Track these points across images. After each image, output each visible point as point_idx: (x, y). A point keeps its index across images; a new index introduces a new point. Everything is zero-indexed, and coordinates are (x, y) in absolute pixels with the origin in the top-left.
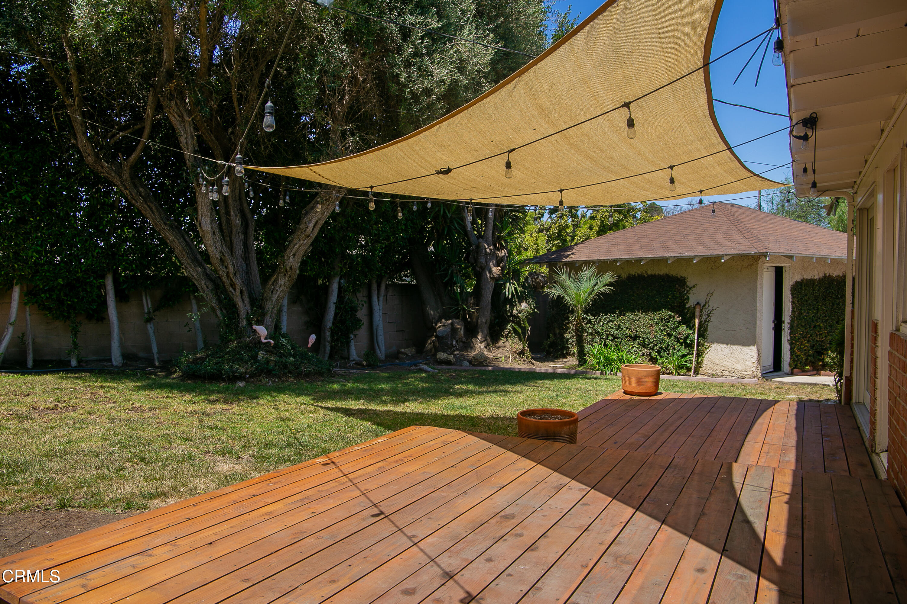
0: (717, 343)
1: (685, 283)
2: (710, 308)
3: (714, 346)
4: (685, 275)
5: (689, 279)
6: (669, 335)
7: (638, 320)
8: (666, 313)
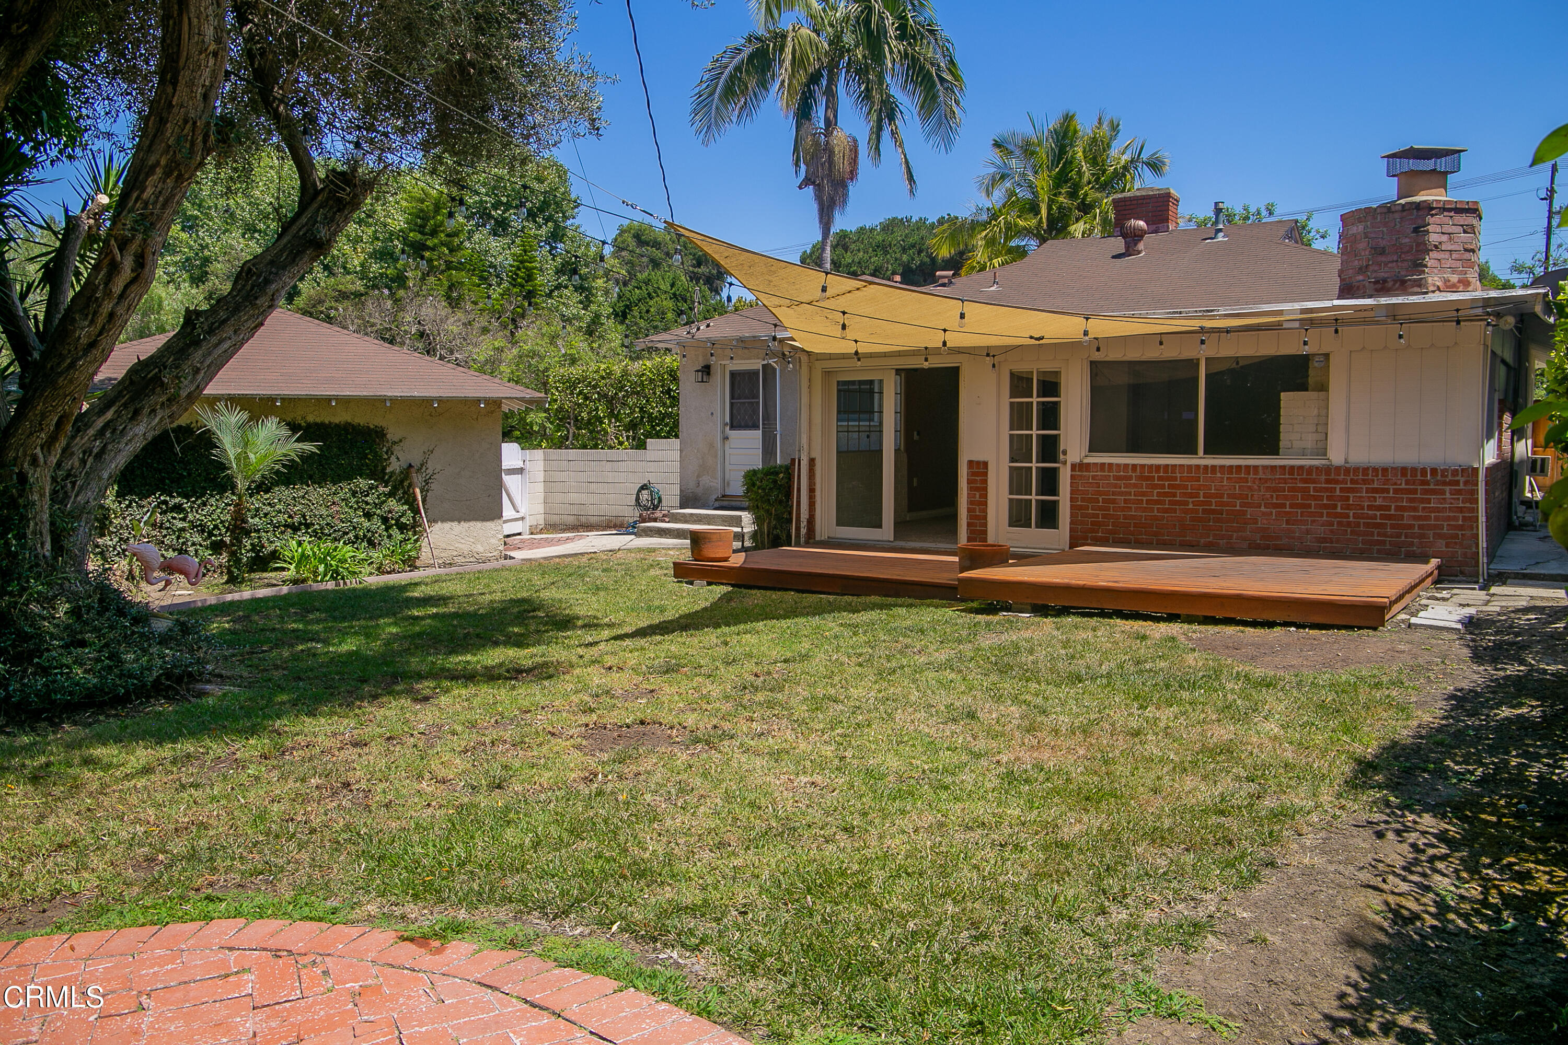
0: (442, 521)
1: (385, 435)
2: (430, 471)
3: (438, 526)
4: (384, 424)
5: (390, 431)
6: (368, 516)
7: (303, 497)
8: (363, 483)
